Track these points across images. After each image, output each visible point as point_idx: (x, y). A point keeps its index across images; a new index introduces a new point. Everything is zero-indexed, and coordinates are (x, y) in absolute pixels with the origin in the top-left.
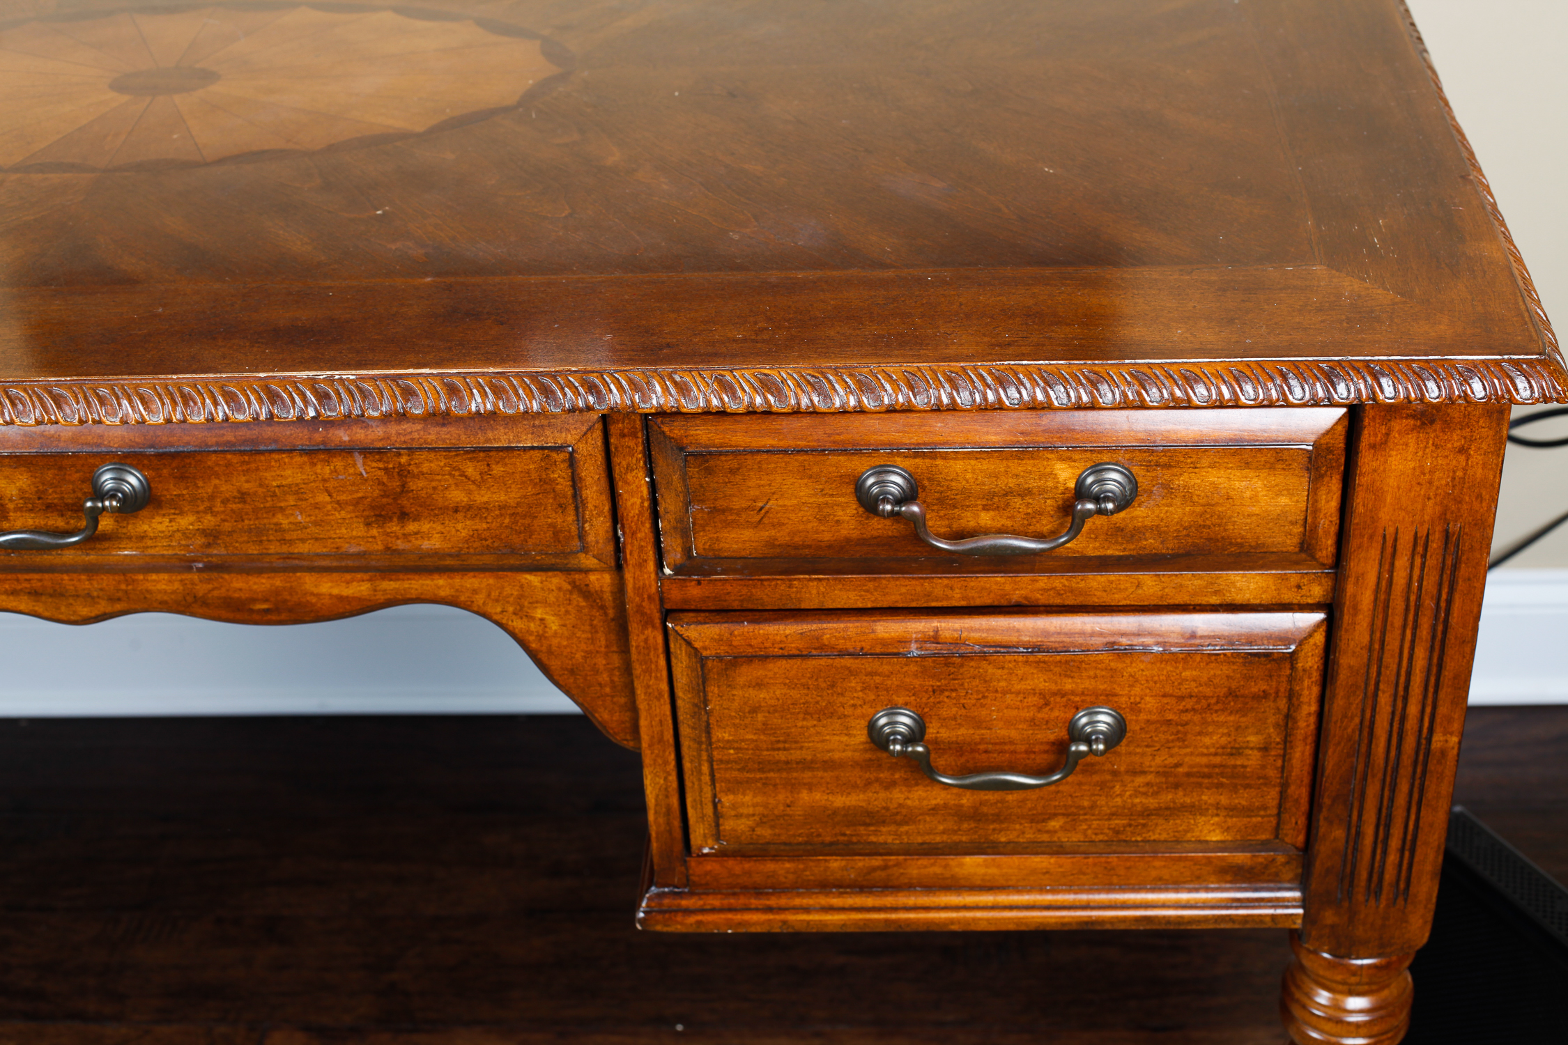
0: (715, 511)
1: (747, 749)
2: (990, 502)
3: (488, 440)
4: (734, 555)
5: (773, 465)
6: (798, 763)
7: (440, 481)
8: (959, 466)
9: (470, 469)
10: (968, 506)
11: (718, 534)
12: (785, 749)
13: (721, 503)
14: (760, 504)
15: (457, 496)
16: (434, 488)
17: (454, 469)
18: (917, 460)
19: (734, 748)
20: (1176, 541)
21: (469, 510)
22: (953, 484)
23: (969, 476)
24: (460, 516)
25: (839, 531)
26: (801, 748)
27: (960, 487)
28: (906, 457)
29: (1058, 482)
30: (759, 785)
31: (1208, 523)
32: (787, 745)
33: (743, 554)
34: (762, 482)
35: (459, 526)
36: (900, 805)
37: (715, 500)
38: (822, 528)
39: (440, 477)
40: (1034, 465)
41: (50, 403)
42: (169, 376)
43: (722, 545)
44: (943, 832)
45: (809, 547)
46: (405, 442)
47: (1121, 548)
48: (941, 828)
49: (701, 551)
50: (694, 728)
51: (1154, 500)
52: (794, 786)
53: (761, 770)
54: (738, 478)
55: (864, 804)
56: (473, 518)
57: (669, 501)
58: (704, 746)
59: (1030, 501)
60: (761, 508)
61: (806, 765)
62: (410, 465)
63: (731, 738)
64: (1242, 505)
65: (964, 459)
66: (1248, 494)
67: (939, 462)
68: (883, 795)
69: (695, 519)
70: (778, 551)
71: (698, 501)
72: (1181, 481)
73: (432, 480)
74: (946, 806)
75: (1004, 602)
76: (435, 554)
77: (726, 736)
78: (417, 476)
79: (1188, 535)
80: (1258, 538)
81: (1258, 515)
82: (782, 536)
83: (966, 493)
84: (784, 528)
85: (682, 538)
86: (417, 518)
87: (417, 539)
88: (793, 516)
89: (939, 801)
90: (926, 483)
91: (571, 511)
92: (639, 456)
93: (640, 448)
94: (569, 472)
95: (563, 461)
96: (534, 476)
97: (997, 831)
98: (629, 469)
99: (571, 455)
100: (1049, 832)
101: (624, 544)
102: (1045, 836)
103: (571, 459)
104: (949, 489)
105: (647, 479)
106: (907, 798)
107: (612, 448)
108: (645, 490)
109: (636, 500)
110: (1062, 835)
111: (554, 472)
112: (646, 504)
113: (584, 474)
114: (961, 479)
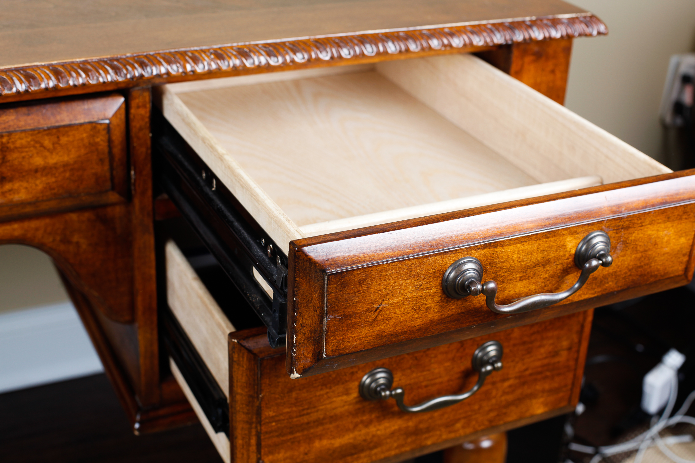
0: (345, 317)
1: (284, 420)
2: (524, 274)
3: (57, 121)
4: (353, 350)
5: (390, 272)
6: (314, 422)
7: (27, 152)
8: (510, 249)
9: (47, 142)
10: (511, 280)
11: (344, 336)
12: (308, 414)
13: (350, 310)
14: (377, 306)
15: (38, 161)
16: (23, 157)
17: (37, 142)
18: (485, 251)
19: (275, 421)
20: (623, 281)
21: (46, 170)
22: (505, 264)
23: (515, 256)
24: (38, 175)
25: (427, 316)
26: (317, 411)
27: (508, 266)
28: (478, 249)
29: (566, 251)
30: (289, 444)
31: (642, 264)
32: (309, 411)
33: (359, 348)
34: (381, 287)
35: (38, 182)
36: (374, 436)
37: (345, 308)
38: (416, 316)
39: (27, 149)
40: (555, 241)
43: (345, 344)
44: (397, 448)
45: (406, 332)
46: (5, 128)
47: (593, 292)
48: (395, 445)
49: (330, 353)
50: (247, 413)
51: (617, 253)
52: (310, 440)
53: (291, 433)
54: (364, 287)
55: (351, 441)
56: (46, 175)
57: (306, 317)
58: (254, 425)
59: (548, 268)
61: (319, 422)
62: (8, 143)
63: (274, 414)
64: (662, 247)
65: (514, 244)
66: (666, 239)
67: (499, 249)
68: (364, 431)
69: (328, 327)
70: (384, 340)
71: (333, 311)
72: (632, 238)
73: (22, 152)
74: (400, 430)
76: (23, 204)
77: (271, 414)
78: (12, 151)
79: (630, 275)
80: (666, 269)
81: (668, 253)
82: (388, 328)
83: (511, 270)
84: (390, 321)
85: (314, 345)
86: (11, 180)
87: (10, 195)
88: (398, 311)
89: (396, 427)
90: (488, 267)
91: (107, 163)
92: (147, 120)
93: (148, 115)
94: (107, 136)
95: (104, 129)
96: (86, 141)
97: (426, 439)
98: (141, 129)
99: (108, 125)
100: (455, 431)
101: (135, 180)
102: (452, 435)
103: (108, 128)
104: (502, 269)
105: (151, 135)
106: (378, 430)
107: (131, 116)
108: (149, 142)
109: (143, 150)
110: (462, 432)
111: (98, 137)
112: (149, 151)
113: (114, 138)
114: (509, 260)
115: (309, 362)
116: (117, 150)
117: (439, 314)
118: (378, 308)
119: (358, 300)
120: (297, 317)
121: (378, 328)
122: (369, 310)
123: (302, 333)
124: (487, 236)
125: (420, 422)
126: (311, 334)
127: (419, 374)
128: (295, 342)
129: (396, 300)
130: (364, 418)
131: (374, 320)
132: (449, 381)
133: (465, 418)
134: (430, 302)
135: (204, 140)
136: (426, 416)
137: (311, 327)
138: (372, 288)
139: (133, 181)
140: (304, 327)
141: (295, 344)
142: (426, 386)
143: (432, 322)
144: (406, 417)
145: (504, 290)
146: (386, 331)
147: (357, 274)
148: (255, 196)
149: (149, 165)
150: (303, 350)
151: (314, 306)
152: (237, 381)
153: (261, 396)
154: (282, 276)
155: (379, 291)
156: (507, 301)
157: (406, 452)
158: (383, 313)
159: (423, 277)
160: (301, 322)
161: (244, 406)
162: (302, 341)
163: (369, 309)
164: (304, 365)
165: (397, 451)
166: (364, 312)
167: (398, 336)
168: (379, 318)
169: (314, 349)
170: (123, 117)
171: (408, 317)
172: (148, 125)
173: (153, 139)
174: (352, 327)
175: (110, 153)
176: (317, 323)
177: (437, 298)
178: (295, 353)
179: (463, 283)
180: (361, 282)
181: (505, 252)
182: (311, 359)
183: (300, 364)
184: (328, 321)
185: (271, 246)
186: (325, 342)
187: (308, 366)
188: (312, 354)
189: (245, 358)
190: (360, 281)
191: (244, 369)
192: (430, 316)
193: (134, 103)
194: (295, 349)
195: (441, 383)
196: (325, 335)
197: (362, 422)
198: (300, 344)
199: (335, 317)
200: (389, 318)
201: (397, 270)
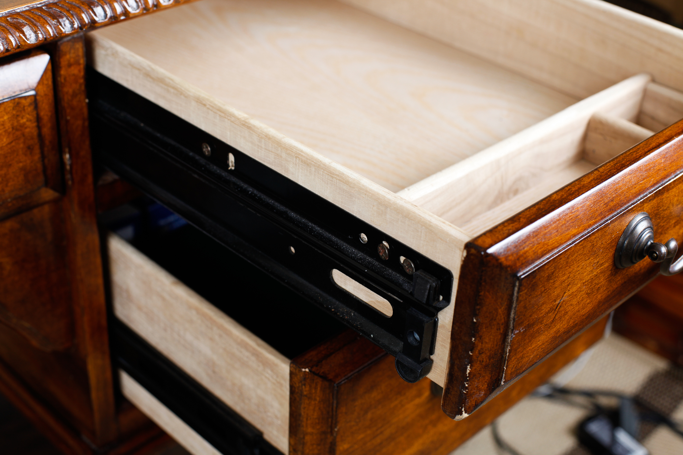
0: (528, 327)
1: (358, 449)
4: (529, 365)
5: (576, 255)
6: (387, 439)
8: (673, 193)
11: (524, 351)
13: (534, 316)
18: (654, 202)
22: (666, 212)
25: (597, 298)
26: (390, 426)
33: (535, 360)
34: (565, 278)
37: (531, 316)
38: (588, 301)
43: (524, 361)
45: (576, 325)
49: (508, 377)
57: (487, 340)
61: (391, 438)
63: (349, 446)
67: (665, 195)
68: (432, 432)
69: (512, 346)
71: (519, 324)
77: (346, 446)
82: (563, 325)
83: (669, 217)
84: (566, 316)
85: (491, 372)
88: (574, 301)
91: (37, 151)
92: (82, 81)
93: (82, 74)
94: (35, 113)
95: (30, 105)
96: (8, 125)
98: (74, 95)
99: (35, 96)
101: (71, 165)
103: (35, 101)
105: (87, 101)
107: (61, 80)
108: (85, 111)
109: (79, 122)
111: (22, 118)
112: (86, 124)
113: (42, 114)
114: (670, 205)
115: (482, 395)
116: (46, 131)
117: (606, 292)
118: (559, 303)
119: (543, 301)
120: (476, 343)
121: (555, 329)
122: (550, 310)
123: (479, 362)
124: (655, 182)
126: (490, 360)
128: (468, 375)
129: (575, 289)
131: (553, 321)
134: (602, 279)
135: (200, 102)
137: (491, 351)
138: (557, 282)
139: (68, 167)
140: (483, 353)
141: (468, 377)
143: (600, 303)
146: (560, 330)
147: (548, 269)
148: (338, 175)
149: (87, 142)
150: (478, 383)
151: (498, 324)
152: (307, 419)
153: (336, 430)
154: (428, 286)
155: (562, 282)
158: (561, 309)
159: (601, 251)
160: (479, 348)
161: (315, 446)
162: (477, 372)
163: (551, 308)
164: (476, 401)
166: (545, 315)
167: (569, 332)
168: (557, 317)
169: (491, 378)
170: (50, 82)
171: (581, 305)
172: (83, 87)
173: (90, 106)
174: (533, 337)
175: (40, 135)
176: (498, 344)
177: (608, 273)
178: (467, 388)
180: (549, 278)
181: (668, 197)
182: (485, 392)
183: (471, 401)
184: (513, 338)
185: (385, 243)
186: (506, 365)
187: (481, 400)
188: (488, 385)
189: (319, 388)
190: (548, 276)
191: (317, 402)
192: (599, 297)
193: (64, 61)
194: (467, 384)
196: (508, 358)
197: (431, 422)
198: (474, 375)
199: (520, 332)
200: (566, 313)
201: (581, 251)
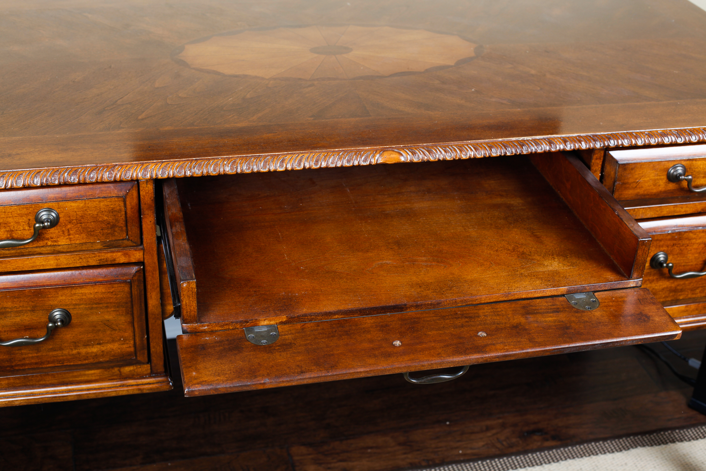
4: (625, 199)
5: (645, 166)
8: (699, 163)
10: (699, 177)
11: (623, 192)
13: (626, 181)
14: (637, 180)
18: (687, 162)
22: (696, 169)
23: (701, 166)
25: (658, 189)
27: (698, 170)
28: (685, 161)
33: (628, 199)
37: (624, 180)
38: (654, 188)
41: (427, 153)
42: (468, 141)
43: (622, 196)
44: (664, 298)
45: (648, 195)
48: (663, 296)
54: (633, 171)
57: (607, 182)
60: (637, 182)
67: (694, 162)
70: (639, 197)
71: (619, 180)
74: (667, 288)
75: (696, 212)
82: (641, 191)
83: (699, 173)
89: (665, 286)
90: (688, 170)
97: (680, 295)
100: (695, 294)
102: (694, 296)
104: (695, 171)
106: (656, 286)
110: (699, 295)
114: (699, 168)
117: (664, 189)
119: (630, 177)
122: (634, 182)
125: (678, 285)
127: (681, 258)
129: (646, 179)
130: (650, 278)
131: (636, 187)
132: (696, 265)
133: (702, 287)
134: (661, 182)
136: (682, 282)
138: (637, 173)
142: (684, 266)
143: (661, 192)
144: (671, 281)
145: (695, 181)
155: (639, 174)
156: (697, 187)
157: (668, 301)
158: (640, 184)
159: (659, 170)
165: (664, 300)
166: (632, 183)
168: (638, 186)
171: (650, 187)
174: (626, 188)
177: (664, 181)
179: (676, 175)
181: (697, 164)
184: (617, 184)
190: (632, 168)
192: (660, 189)
195: (692, 265)
197: (649, 280)
199: (620, 183)
200: (642, 187)
201: (648, 166)
